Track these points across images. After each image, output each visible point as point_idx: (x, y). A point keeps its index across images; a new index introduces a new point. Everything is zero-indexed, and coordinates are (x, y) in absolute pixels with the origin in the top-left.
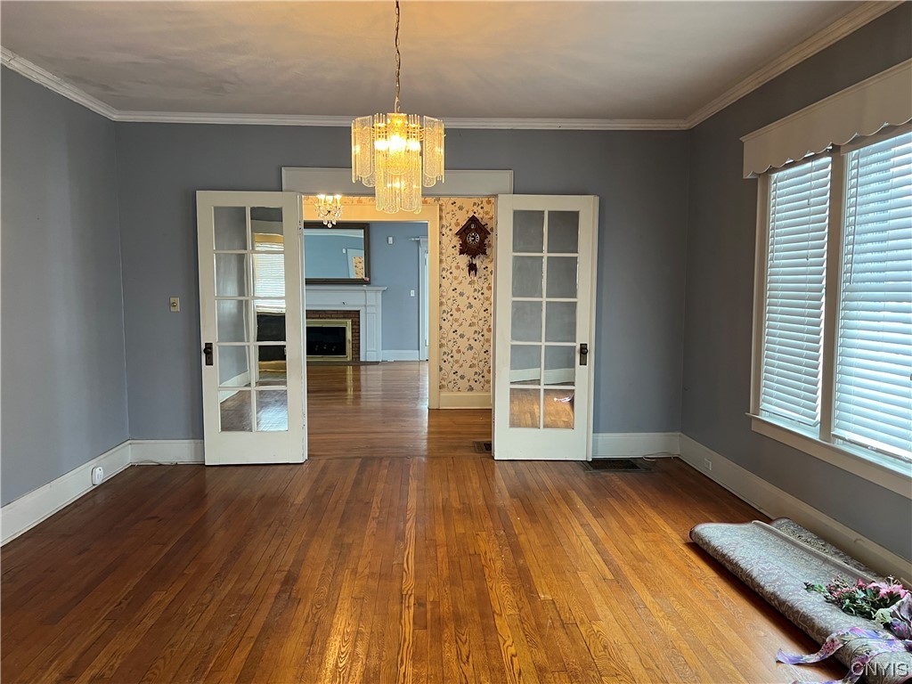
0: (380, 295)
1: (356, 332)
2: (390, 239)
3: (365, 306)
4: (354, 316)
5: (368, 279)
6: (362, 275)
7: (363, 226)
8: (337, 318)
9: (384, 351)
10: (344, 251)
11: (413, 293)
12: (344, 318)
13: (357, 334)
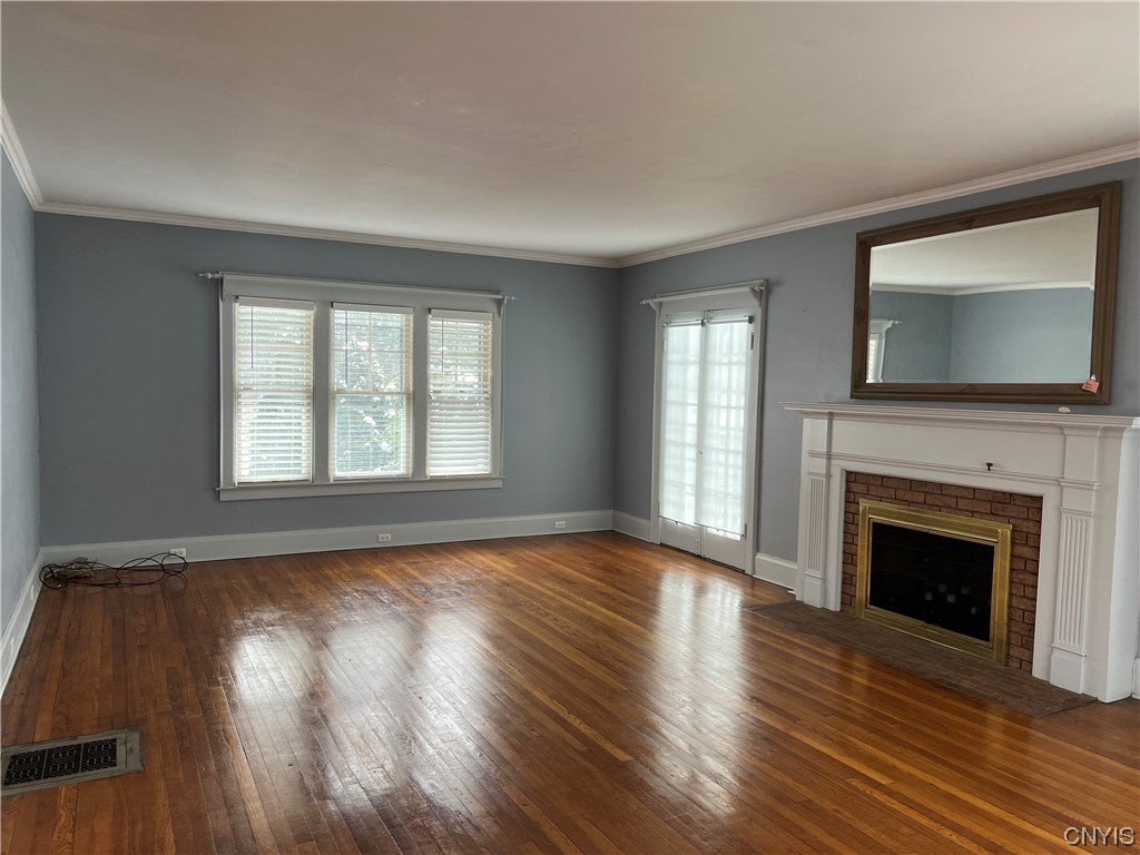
1: (1028, 570)
3: (1060, 484)
4: (1024, 511)
8: (972, 514)
12: (993, 515)
13: (1029, 579)
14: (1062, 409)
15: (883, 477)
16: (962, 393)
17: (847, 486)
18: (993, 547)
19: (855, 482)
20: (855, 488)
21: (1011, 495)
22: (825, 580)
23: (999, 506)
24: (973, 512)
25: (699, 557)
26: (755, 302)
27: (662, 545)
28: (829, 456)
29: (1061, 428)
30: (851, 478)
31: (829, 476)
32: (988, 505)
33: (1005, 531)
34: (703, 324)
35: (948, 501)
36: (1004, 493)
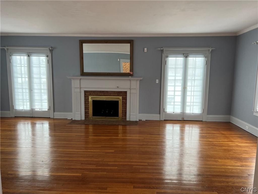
0: (138, 82)
1: (125, 104)
2: (146, 49)
3: (130, 89)
4: (124, 94)
5: (132, 73)
6: (128, 71)
7: (130, 41)
8: (114, 96)
9: (140, 115)
10: (119, 60)
11: (157, 81)
12: (118, 95)
13: (125, 105)
14: (130, 77)
15: (94, 91)
16: (108, 74)
17: (85, 94)
18: (118, 101)
19: (87, 93)
20: (87, 94)
21: (121, 92)
22: (81, 114)
23: (119, 94)
24: (114, 95)
25: (32, 117)
26: (49, 52)
27: (15, 117)
28: (80, 88)
29: (130, 80)
30: (85, 92)
31: (80, 92)
32: (117, 94)
33: (121, 98)
34: (29, 56)
35: (109, 94)
36: (120, 92)
